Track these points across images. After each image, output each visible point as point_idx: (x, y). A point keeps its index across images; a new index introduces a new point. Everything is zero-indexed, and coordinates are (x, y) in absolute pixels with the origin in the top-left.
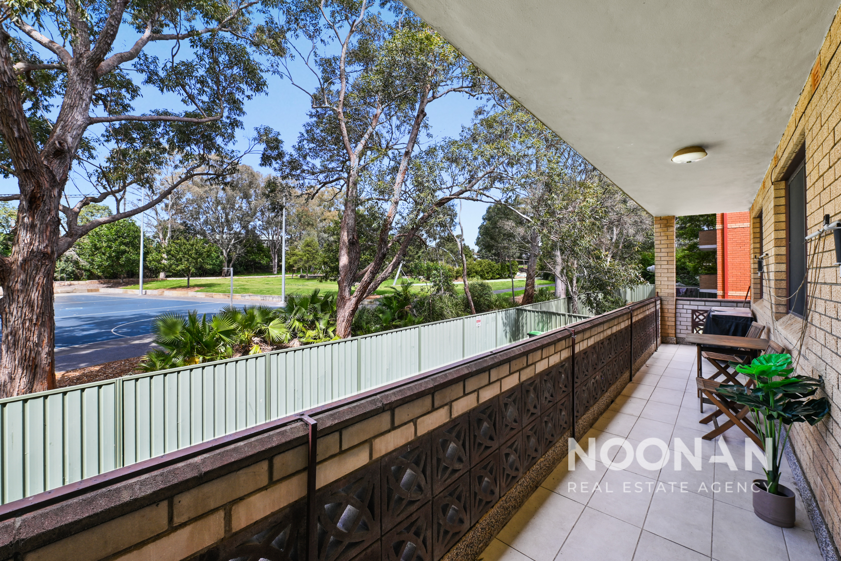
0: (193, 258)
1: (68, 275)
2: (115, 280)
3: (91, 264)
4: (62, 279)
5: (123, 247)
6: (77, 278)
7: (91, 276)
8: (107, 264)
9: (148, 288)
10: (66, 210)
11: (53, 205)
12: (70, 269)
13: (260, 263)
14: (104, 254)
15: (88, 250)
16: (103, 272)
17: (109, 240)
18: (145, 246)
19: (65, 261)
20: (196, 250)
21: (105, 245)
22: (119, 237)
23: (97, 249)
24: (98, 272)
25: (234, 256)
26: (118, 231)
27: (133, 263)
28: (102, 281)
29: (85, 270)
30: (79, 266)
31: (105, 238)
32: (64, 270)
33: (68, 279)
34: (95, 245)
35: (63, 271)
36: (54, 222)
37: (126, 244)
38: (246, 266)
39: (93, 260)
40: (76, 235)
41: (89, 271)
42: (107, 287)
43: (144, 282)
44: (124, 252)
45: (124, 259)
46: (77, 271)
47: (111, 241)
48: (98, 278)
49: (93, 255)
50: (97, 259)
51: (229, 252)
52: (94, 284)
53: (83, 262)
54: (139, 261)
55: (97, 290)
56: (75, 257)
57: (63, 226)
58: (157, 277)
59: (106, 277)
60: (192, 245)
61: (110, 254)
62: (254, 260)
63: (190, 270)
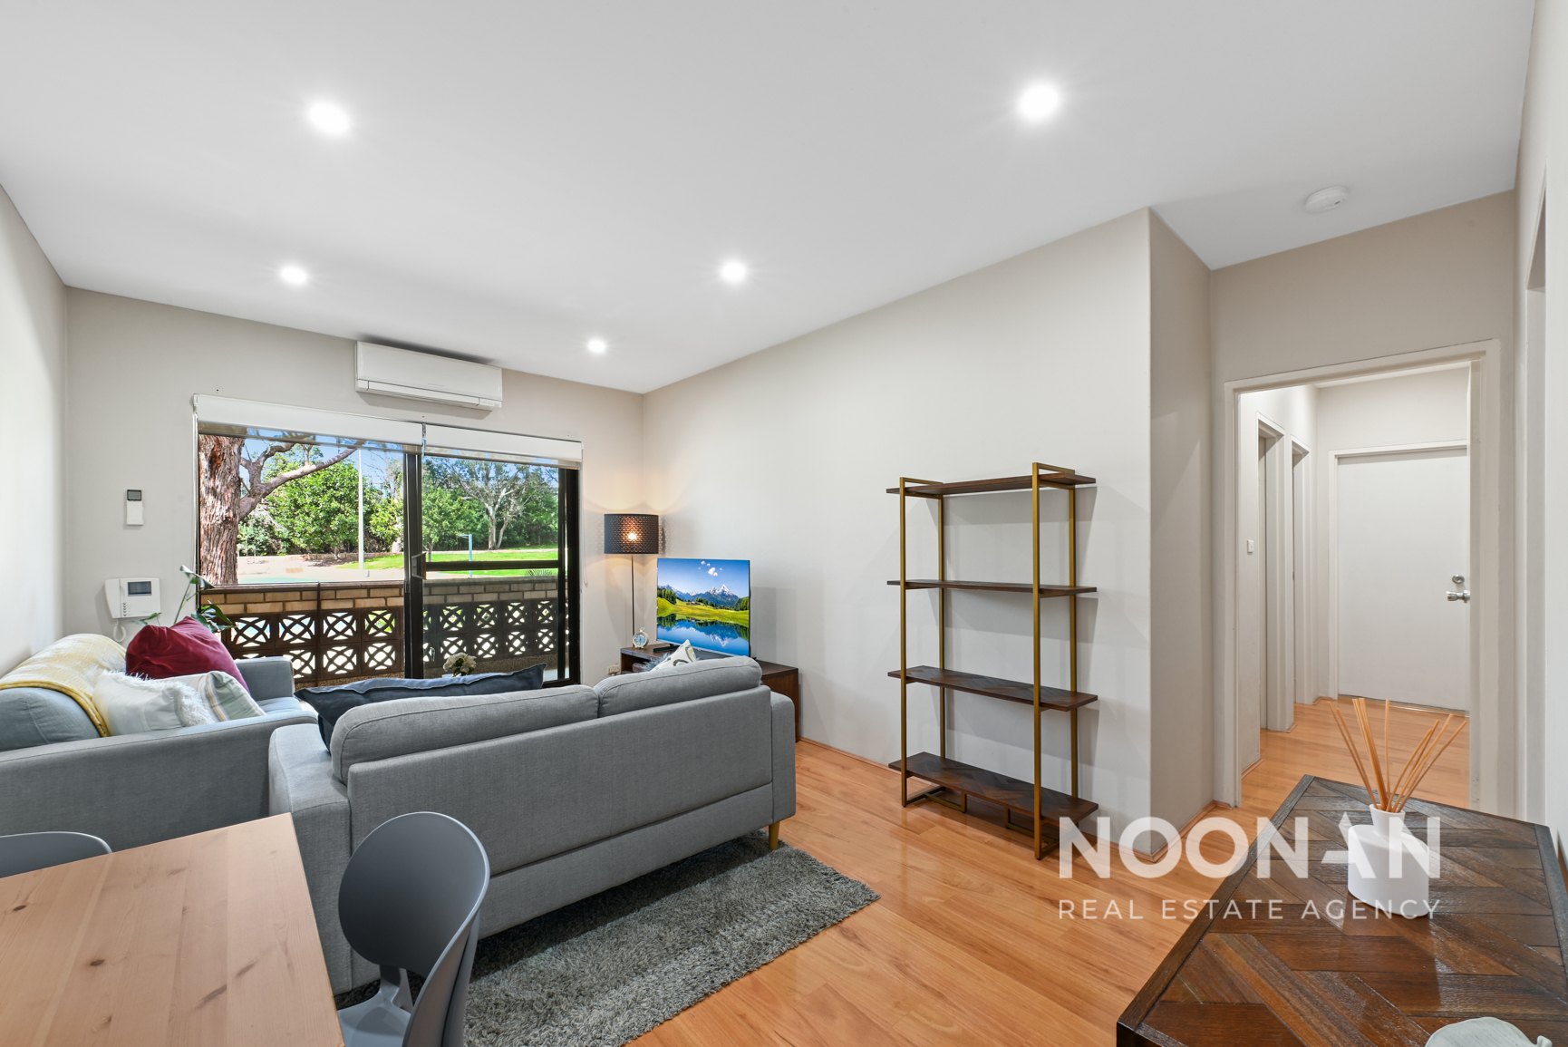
0: (436, 521)
1: (259, 547)
2: (326, 556)
3: (291, 530)
4: (250, 553)
5: (335, 504)
6: (272, 552)
7: (292, 549)
8: (313, 530)
9: (371, 567)
10: (248, 464)
11: (233, 464)
12: (261, 538)
13: (550, 528)
14: (308, 514)
15: (285, 509)
16: (308, 542)
17: (314, 494)
18: (365, 502)
19: (254, 526)
20: (440, 508)
21: (309, 500)
22: (329, 488)
23: (298, 507)
24: (300, 543)
25: (508, 516)
26: (327, 480)
27: (350, 529)
28: (308, 556)
29: (283, 540)
30: (274, 533)
31: (308, 491)
32: (252, 539)
33: (259, 553)
34: (296, 501)
35: (251, 541)
36: (235, 483)
37: (340, 499)
38: (529, 533)
39: (293, 524)
40: (260, 494)
41: (288, 540)
42: (316, 565)
43: (365, 559)
44: (339, 511)
45: (336, 522)
46: (271, 541)
47: (318, 494)
48: (303, 551)
49: (294, 517)
50: (299, 523)
51: (499, 509)
52: (297, 559)
53: (280, 529)
54: (357, 525)
55: (299, 570)
56: (268, 519)
57: (244, 485)
58: (388, 551)
59: (313, 551)
60: (434, 500)
61: (317, 516)
62: (539, 523)
63: (431, 540)
